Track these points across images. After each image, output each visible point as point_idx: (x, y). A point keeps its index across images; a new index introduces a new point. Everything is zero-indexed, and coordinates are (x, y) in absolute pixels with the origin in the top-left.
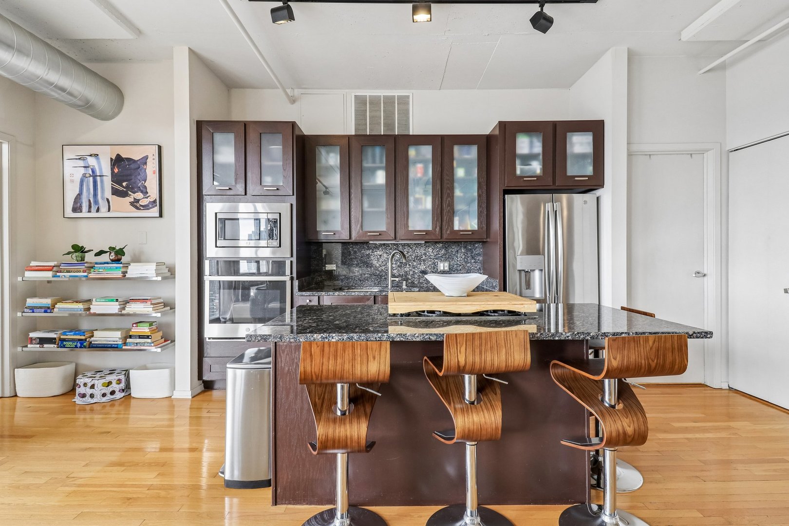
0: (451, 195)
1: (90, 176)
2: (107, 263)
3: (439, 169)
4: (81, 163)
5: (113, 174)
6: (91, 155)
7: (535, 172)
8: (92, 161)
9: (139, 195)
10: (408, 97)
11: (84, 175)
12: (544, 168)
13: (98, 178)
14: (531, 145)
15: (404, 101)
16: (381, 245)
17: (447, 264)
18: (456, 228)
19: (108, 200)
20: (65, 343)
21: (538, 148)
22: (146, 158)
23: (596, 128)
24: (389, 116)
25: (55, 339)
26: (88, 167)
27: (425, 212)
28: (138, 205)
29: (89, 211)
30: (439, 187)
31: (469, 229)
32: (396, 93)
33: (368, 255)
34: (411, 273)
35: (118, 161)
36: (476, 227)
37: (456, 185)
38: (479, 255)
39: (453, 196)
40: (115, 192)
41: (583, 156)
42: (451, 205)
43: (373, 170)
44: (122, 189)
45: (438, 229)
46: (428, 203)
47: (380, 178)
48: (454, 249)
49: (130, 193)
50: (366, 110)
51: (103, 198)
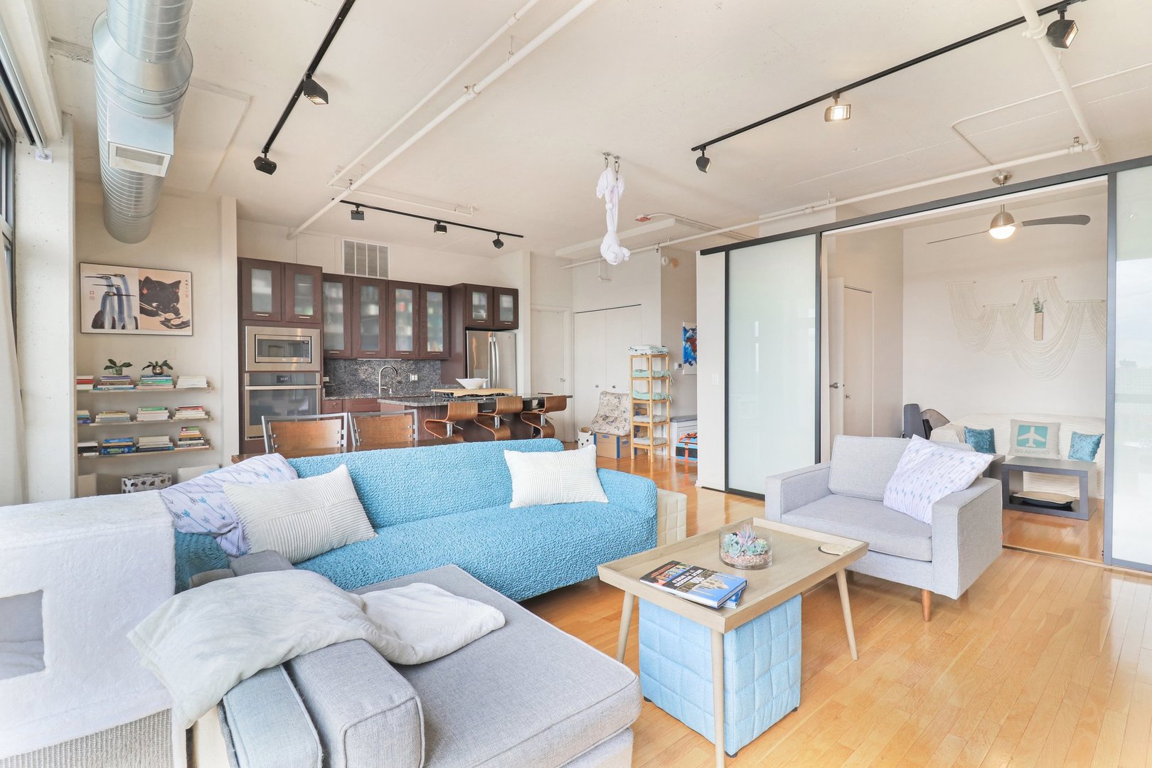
0: (425, 327)
1: (115, 295)
2: (152, 377)
3: (417, 308)
4: (104, 282)
5: (141, 295)
6: (115, 275)
7: (482, 317)
8: (117, 281)
9: (171, 316)
10: (387, 248)
11: (107, 295)
12: (488, 315)
13: (124, 297)
14: (480, 300)
15: (384, 251)
16: (366, 361)
17: (416, 376)
18: (429, 350)
19: (136, 318)
20: (109, 450)
21: (484, 302)
22: (179, 282)
23: (514, 293)
24: (373, 261)
25: (96, 447)
26: (112, 286)
27: (409, 337)
28: (169, 325)
29: (113, 327)
30: (417, 320)
31: (437, 351)
32: (378, 244)
33: (356, 369)
34: (390, 383)
35: (146, 283)
36: (441, 350)
37: (428, 320)
38: (438, 369)
39: (427, 327)
40: (143, 311)
41: (507, 309)
42: (425, 333)
43: (368, 303)
44: (150, 308)
45: (417, 350)
46: (409, 331)
47: (373, 310)
48: (422, 364)
49: (160, 313)
50: (354, 254)
51: (130, 316)
